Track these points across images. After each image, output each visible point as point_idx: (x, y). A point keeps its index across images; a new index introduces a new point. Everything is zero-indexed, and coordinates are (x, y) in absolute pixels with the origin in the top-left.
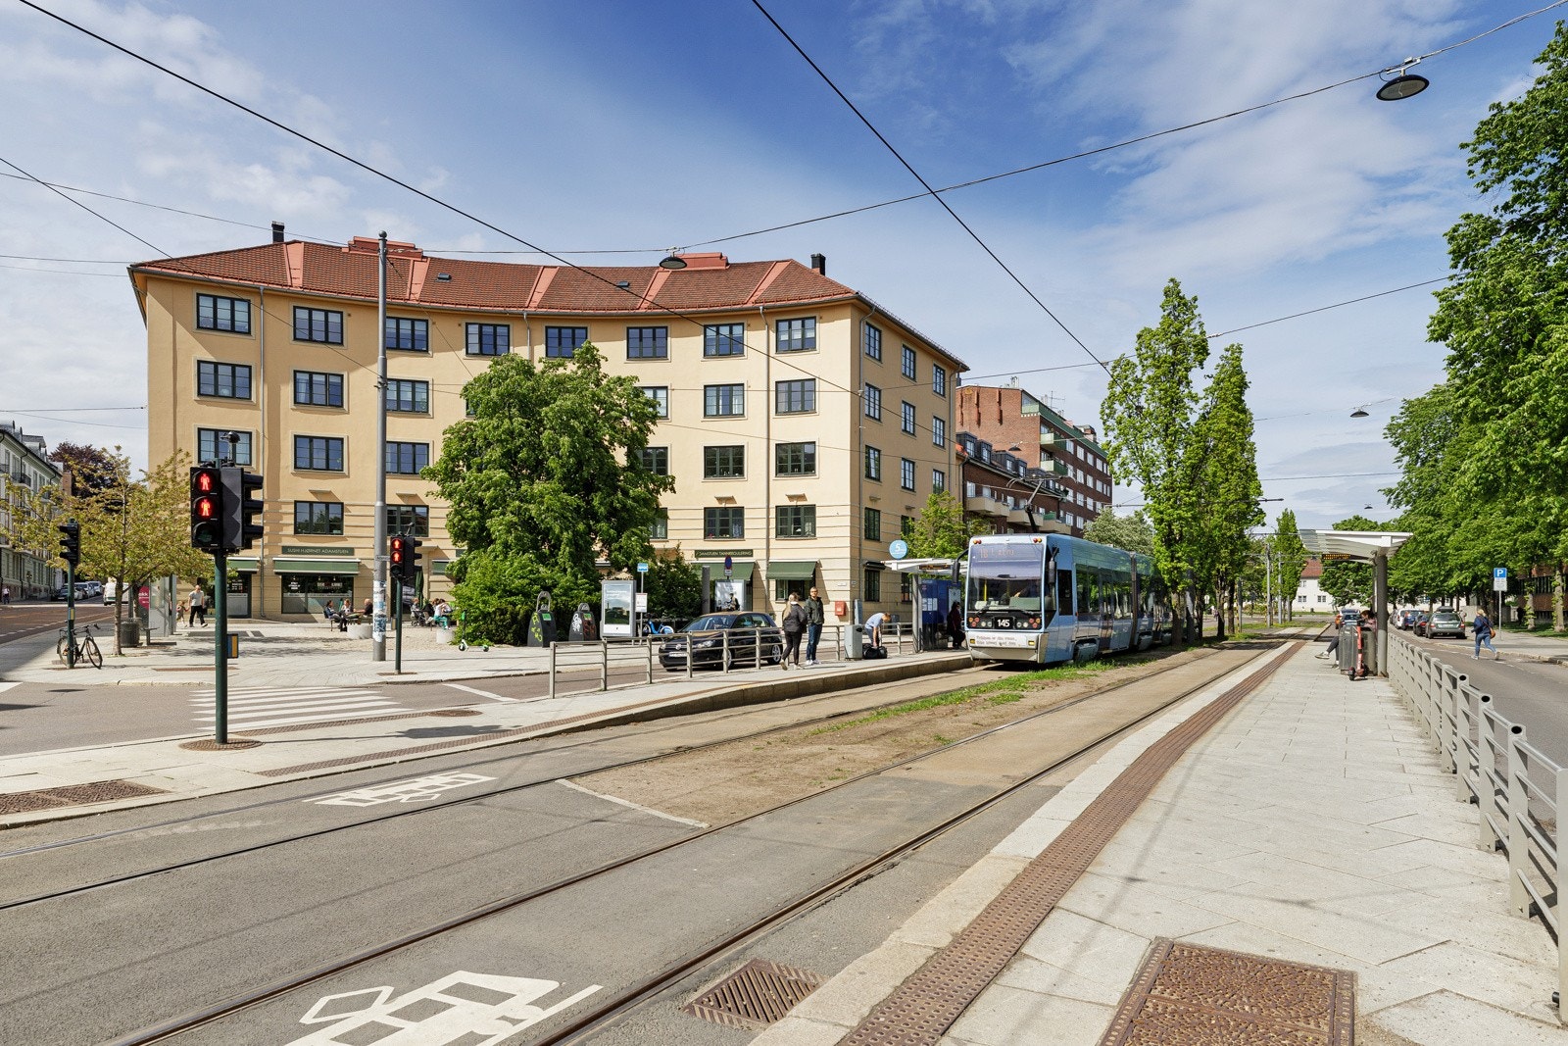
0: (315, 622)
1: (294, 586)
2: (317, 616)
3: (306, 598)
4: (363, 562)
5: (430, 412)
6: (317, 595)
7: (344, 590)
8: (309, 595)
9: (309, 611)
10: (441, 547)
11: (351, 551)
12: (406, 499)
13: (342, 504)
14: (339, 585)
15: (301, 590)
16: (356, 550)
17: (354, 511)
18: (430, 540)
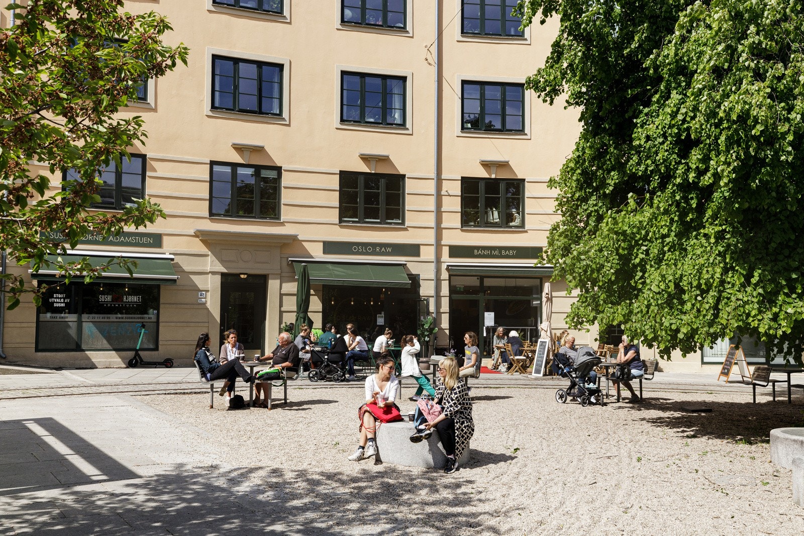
0: (93, 367)
1: (59, 301)
2: (95, 357)
3: (80, 323)
4: (177, 259)
5: (286, 12)
6: (98, 317)
7: (142, 309)
8: (85, 317)
9: (84, 347)
10: (300, 238)
11: (156, 240)
12: (247, 154)
13: (143, 157)
14: (134, 299)
15: (69, 308)
16: (165, 239)
17: (161, 169)
18: (282, 224)
